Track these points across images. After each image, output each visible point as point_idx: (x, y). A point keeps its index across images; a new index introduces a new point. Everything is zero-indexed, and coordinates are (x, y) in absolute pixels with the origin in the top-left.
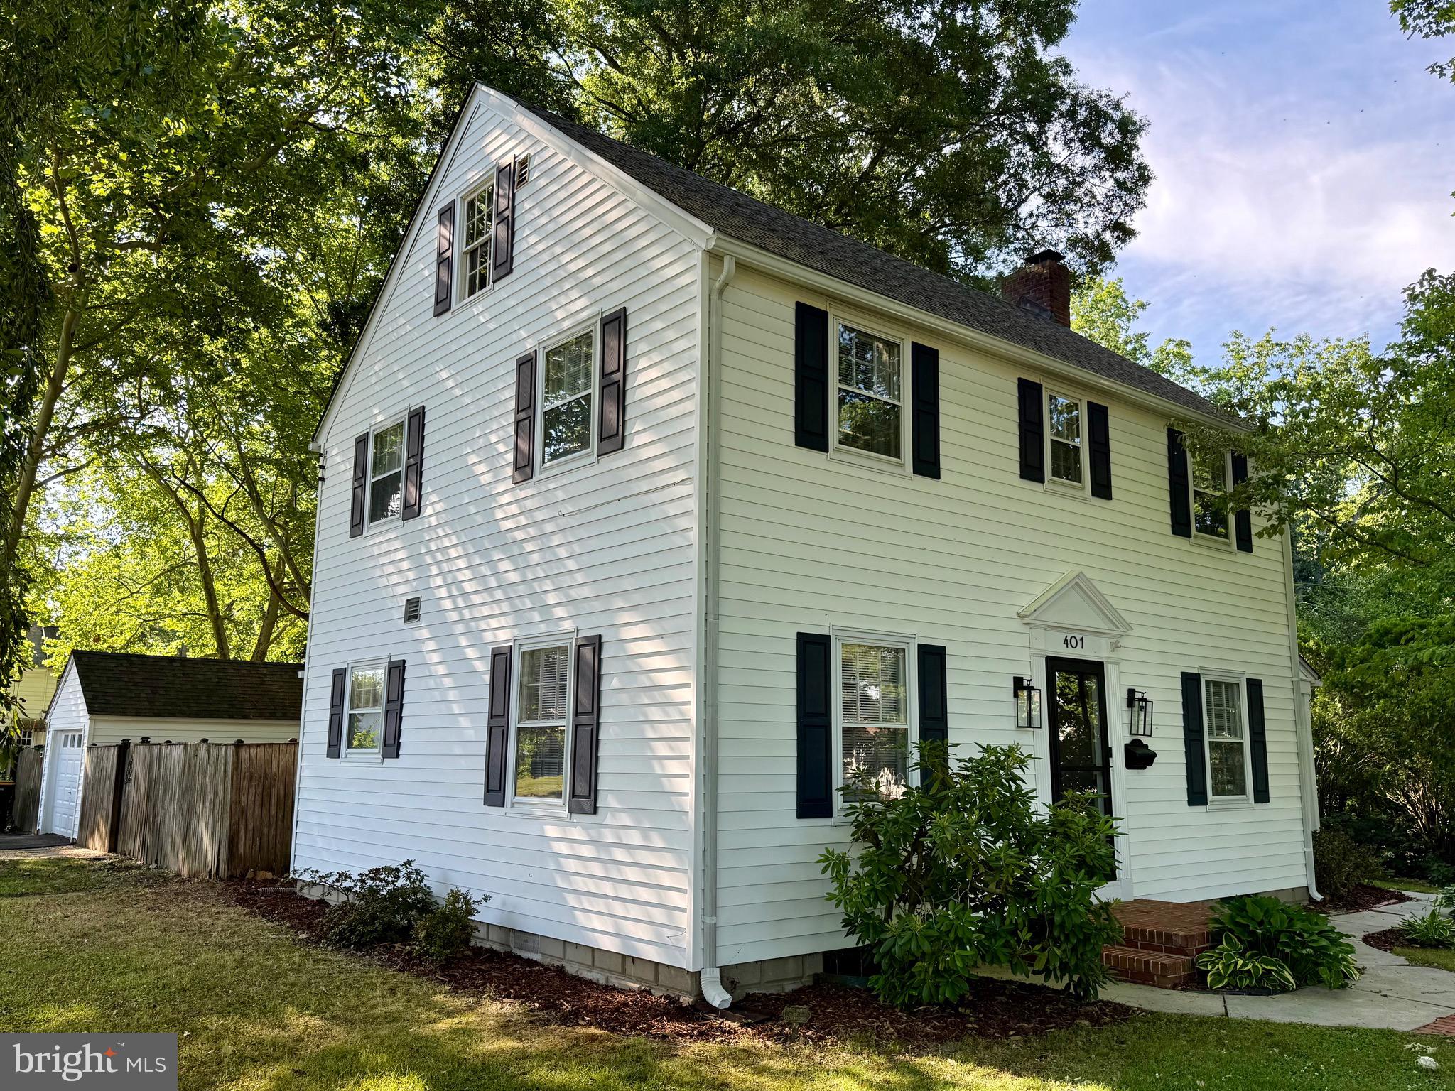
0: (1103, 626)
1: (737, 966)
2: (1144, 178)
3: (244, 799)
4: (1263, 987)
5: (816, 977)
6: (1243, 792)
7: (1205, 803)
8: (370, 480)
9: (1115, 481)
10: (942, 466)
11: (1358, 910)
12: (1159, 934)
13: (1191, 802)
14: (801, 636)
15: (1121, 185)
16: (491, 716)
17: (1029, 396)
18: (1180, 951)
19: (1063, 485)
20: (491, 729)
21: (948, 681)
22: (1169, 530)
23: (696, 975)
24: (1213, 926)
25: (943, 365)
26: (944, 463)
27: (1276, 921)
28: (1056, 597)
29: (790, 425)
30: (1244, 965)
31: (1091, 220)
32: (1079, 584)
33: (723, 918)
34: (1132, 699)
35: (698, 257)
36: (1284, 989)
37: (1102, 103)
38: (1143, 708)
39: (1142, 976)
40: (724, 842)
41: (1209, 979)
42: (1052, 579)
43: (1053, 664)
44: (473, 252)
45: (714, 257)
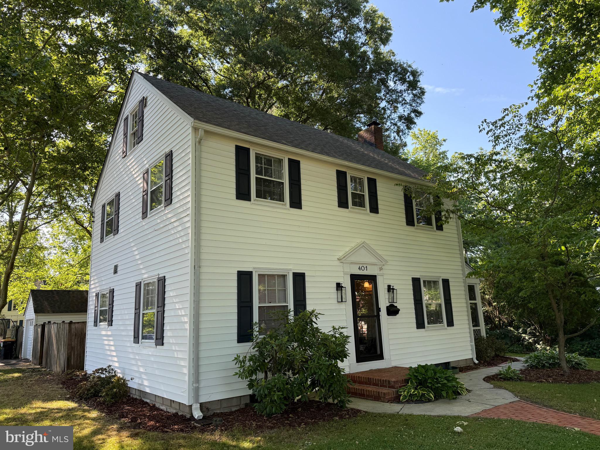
0: (376, 261)
1: (209, 402)
2: (423, 93)
3: (73, 343)
4: (422, 400)
5: (246, 405)
6: (441, 322)
7: (424, 328)
8: (106, 221)
9: (380, 207)
10: (303, 204)
11: (492, 366)
12: (386, 381)
13: (418, 327)
14: (239, 272)
15: (415, 95)
16: (136, 309)
17: (341, 176)
18: (393, 387)
19: (358, 209)
20: (135, 314)
21: (306, 286)
22: (405, 224)
23: (190, 406)
24: (406, 377)
25: (302, 166)
26: (303, 203)
27: (430, 373)
28: (354, 251)
29: (234, 192)
30: (414, 392)
31: (406, 109)
32: (363, 246)
33: (202, 384)
34: (390, 289)
35: (190, 130)
36: (429, 401)
37: (405, 65)
38: (393, 292)
39: (377, 398)
40: (202, 354)
41: (401, 398)
42: (353, 245)
43: (353, 277)
44: (134, 133)
45: (196, 129)
